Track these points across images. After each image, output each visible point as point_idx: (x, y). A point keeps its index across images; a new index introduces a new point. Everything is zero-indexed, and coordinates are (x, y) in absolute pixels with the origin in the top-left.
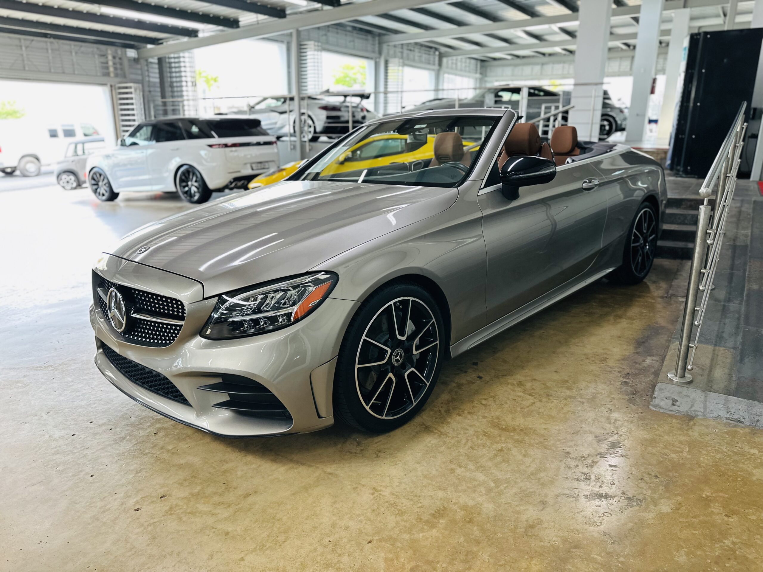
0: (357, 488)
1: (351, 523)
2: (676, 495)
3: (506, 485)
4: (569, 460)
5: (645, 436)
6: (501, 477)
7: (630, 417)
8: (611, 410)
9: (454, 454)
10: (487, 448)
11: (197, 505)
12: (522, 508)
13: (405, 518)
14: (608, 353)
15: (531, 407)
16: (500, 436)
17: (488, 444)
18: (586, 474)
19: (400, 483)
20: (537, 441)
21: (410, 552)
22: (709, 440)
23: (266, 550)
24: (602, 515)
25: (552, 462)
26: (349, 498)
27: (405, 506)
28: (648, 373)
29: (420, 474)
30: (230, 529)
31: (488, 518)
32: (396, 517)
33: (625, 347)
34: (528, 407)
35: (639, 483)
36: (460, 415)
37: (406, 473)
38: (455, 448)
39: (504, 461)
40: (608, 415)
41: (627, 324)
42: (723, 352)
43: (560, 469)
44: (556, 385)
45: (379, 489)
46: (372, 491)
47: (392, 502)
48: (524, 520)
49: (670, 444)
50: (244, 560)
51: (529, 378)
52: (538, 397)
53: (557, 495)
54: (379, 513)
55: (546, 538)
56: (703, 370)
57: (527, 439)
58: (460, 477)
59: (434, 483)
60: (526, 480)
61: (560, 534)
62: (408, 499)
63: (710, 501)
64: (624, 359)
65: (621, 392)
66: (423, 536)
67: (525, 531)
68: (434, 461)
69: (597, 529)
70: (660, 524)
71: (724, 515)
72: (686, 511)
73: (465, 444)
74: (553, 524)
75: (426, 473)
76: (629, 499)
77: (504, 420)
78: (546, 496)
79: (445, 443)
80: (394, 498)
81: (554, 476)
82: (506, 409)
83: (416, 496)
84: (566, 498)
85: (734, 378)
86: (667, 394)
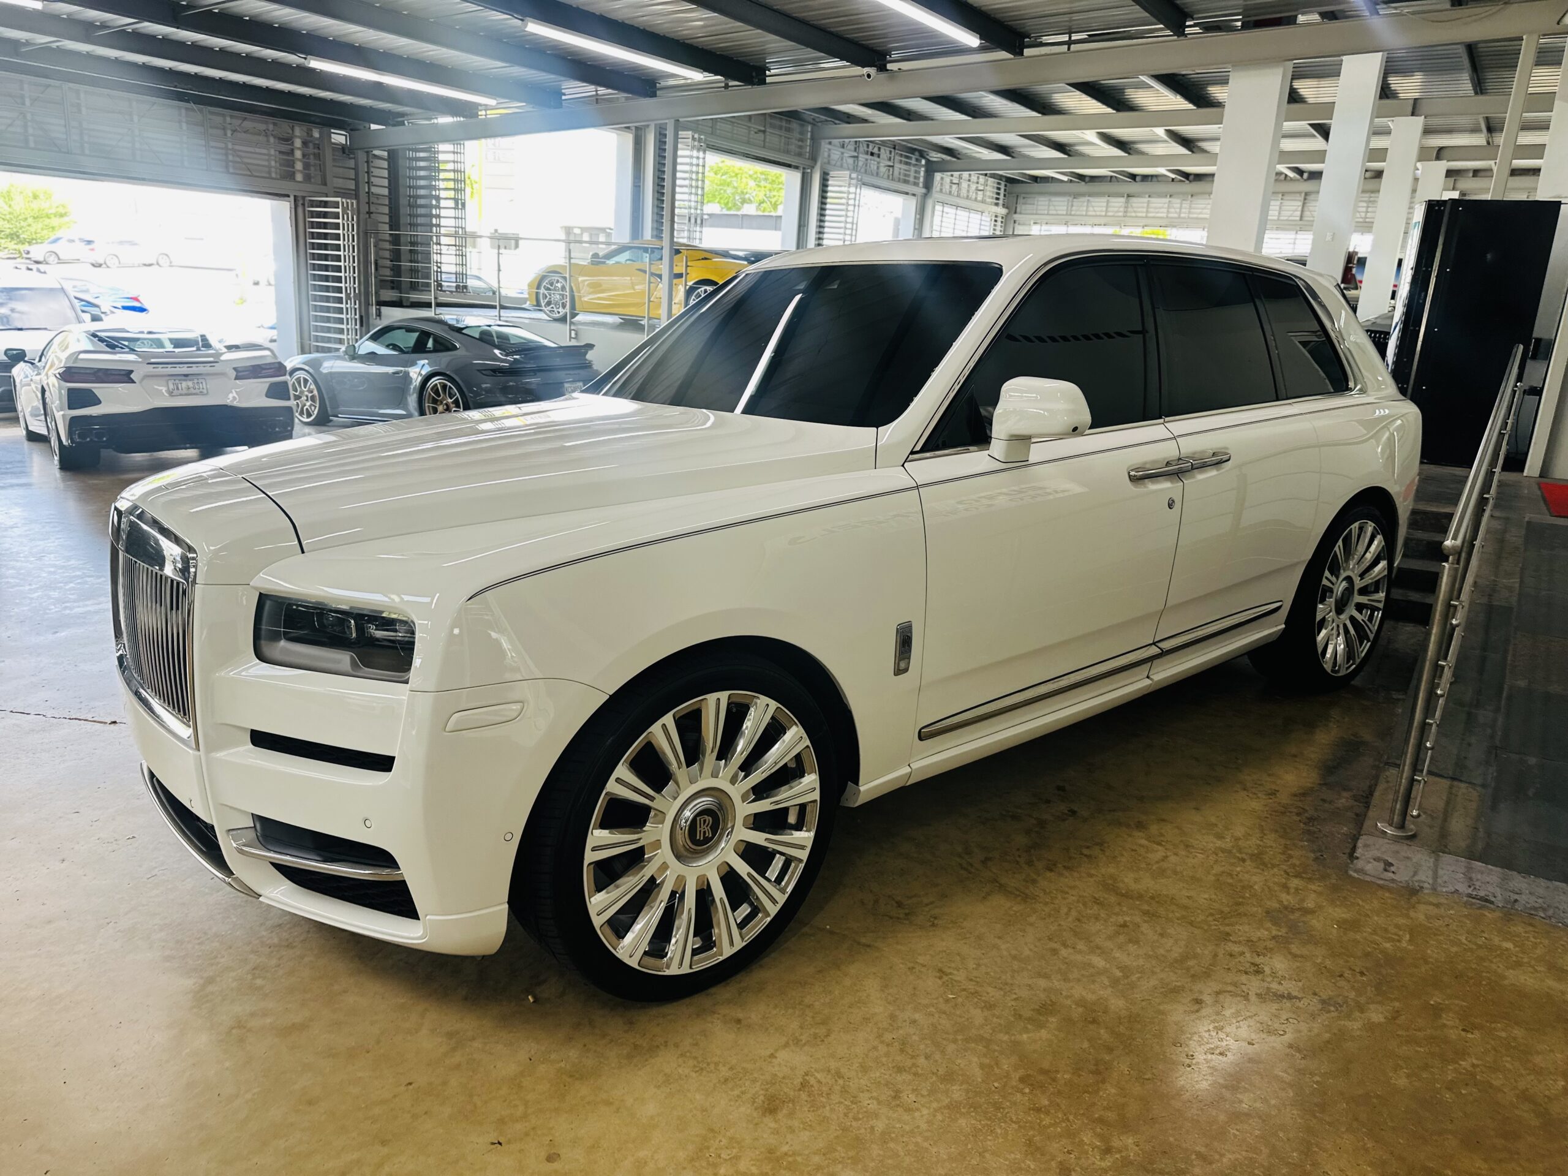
0: (913, 968)
1: (917, 1016)
2: (1392, 1000)
3: (1139, 975)
4: (1230, 944)
5: (1343, 915)
6: (1130, 963)
7: (1319, 886)
8: (1288, 874)
9: (1052, 928)
10: (1102, 922)
13: (997, 1012)
14: (1278, 782)
15: (1162, 863)
16: (1119, 904)
17: (1102, 915)
18: (1257, 965)
19: (979, 965)
20: (1177, 915)
21: (1014, 1059)
22: (1441, 926)
23: (805, 1044)
24: (1286, 1022)
25: (1205, 945)
26: (905, 982)
27: (993, 997)
28: (1344, 819)
29: (1005, 953)
30: (740, 1015)
32: (982, 1011)
33: (1305, 774)
34: (1157, 862)
35: (1337, 981)
36: (1051, 870)
37: (983, 952)
38: (1052, 919)
39: (1130, 941)
40: (1284, 881)
42: (1464, 791)
43: (1217, 956)
44: (1198, 830)
45: (949, 971)
46: (938, 974)
47: (973, 991)
48: (1172, 1023)
49: (1381, 928)
50: (776, 1057)
52: (1171, 847)
53: (1217, 992)
54: (956, 1005)
56: (1433, 818)
57: (1162, 911)
58: (1067, 961)
59: (1030, 968)
60: (1167, 969)
62: (995, 987)
63: (1442, 1010)
64: (1304, 794)
65: (1302, 846)
66: (1029, 1038)
68: (1023, 937)
69: (1279, 1039)
70: (1370, 1036)
71: (1461, 1028)
72: (1407, 1022)
73: (1067, 914)
74: (1215, 1030)
75: (1014, 952)
76: (1323, 1002)
77: (1123, 881)
78: (1201, 992)
79: (1034, 911)
80: (974, 985)
81: (1210, 965)
82: (1123, 864)
83: (1006, 984)
84: (1230, 997)
85: (1481, 833)
86: (1378, 854)
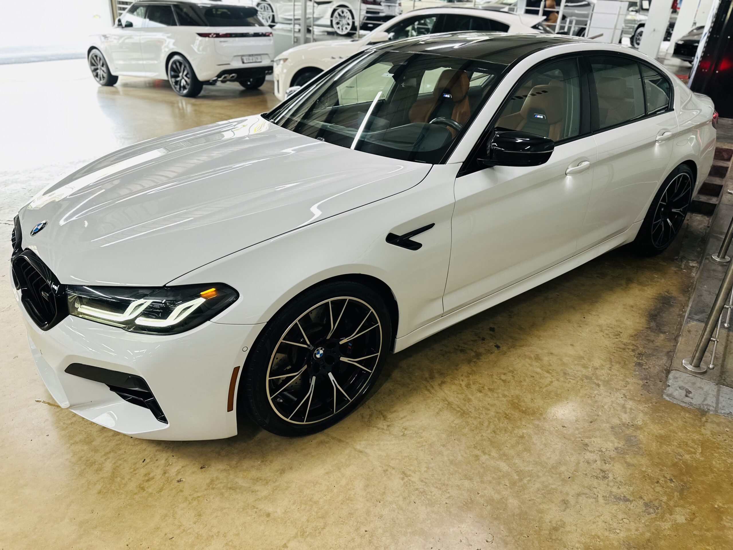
0: (387, 470)
1: (384, 512)
2: (691, 504)
3: (529, 478)
4: (588, 453)
5: (660, 431)
6: (523, 468)
7: (645, 407)
8: (626, 398)
10: (509, 434)
11: (237, 480)
12: (545, 506)
14: (622, 326)
15: (549, 387)
16: (520, 419)
17: (509, 428)
18: (604, 472)
19: (428, 468)
20: (556, 429)
22: (721, 441)
23: (307, 537)
24: (621, 522)
25: (572, 454)
26: (380, 482)
27: (434, 496)
28: (661, 354)
29: (446, 459)
30: (270, 510)
31: (514, 515)
32: (426, 507)
33: (638, 321)
34: (546, 386)
35: (655, 487)
36: (481, 392)
37: (432, 457)
38: (478, 432)
39: (525, 449)
40: (623, 402)
41: (639, 290)
43: (579, 463)
44: (572, 362)
45: (408, 473)
46: (402, 476)
47: (422, 490)
48: (547, 521)
49: (684, 442)
51: (545, 351)
52: (555, 374)
53: (578, 494)
54: (410, 502)
55: (569, 544)
56: (717, 358)
57: (546, 425)
58: (484, 465)
59: (460, 471)
60: (547, 474)
61: (583, 540)
62: (437, 487)
63: (722, 512)
64: (637, 335)
65: (635, 375)
67: (550, 533)
68: (458, 445)
69: (617, 537)
70: (676, 536)
72: (700, 523)
73: (488, 427)
74: (575, 528)
75: (451, 458)
76: (646, 504)
77: (524, 400)
78: (567, 494)
79: (468, 423)
80: (424, 485)
81: (575, 471)
82: (525, 387)
83: (444, 485)
84: (586, 499)
86: (681, 384)
